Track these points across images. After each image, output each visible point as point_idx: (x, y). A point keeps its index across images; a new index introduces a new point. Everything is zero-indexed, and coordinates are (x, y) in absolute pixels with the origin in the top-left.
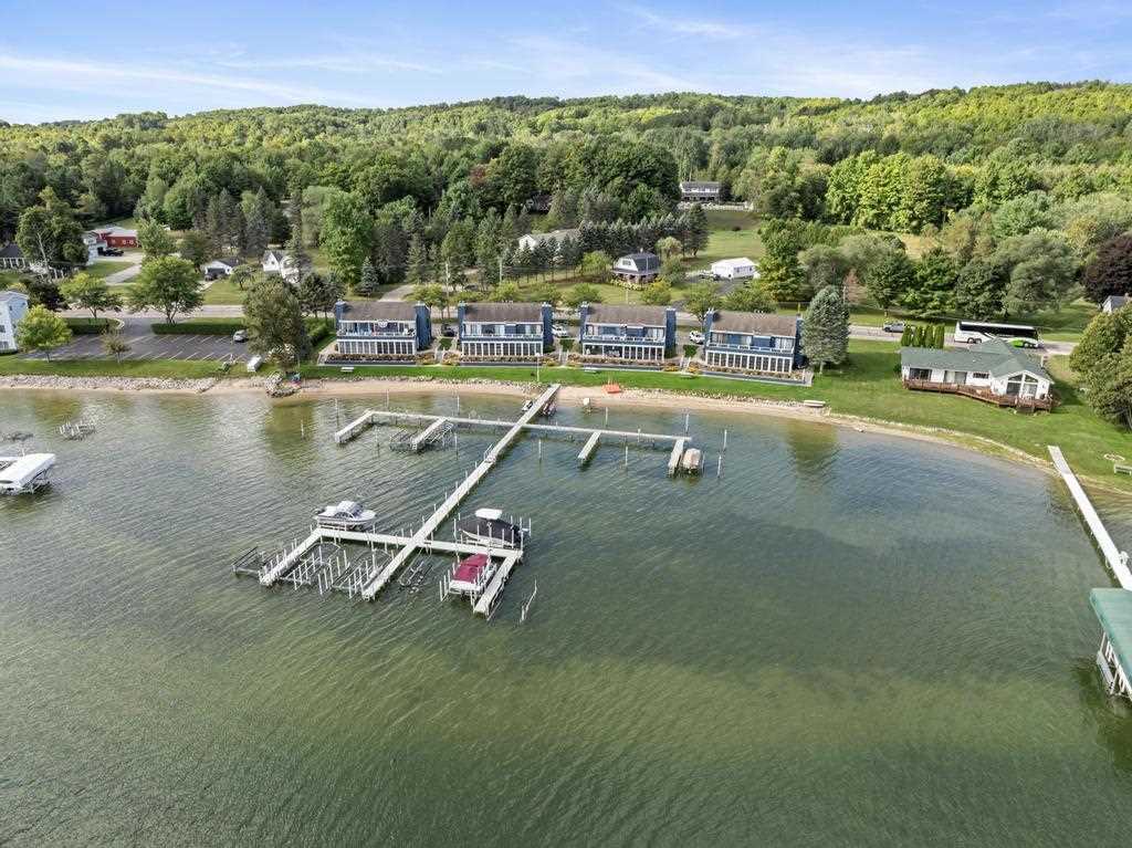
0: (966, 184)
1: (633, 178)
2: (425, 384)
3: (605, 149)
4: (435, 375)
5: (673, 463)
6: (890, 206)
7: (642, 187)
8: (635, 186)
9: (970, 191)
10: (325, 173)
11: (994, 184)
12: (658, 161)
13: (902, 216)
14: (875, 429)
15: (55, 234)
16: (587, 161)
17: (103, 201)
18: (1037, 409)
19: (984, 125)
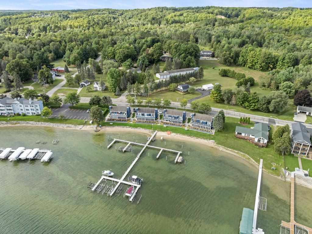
0: (276, 58)
1: (187, 54)
2: (128, 128)
3: (180, 45)
4: (131, 126)
5: (176, 161)
6: (255, 63)
7: (189, 57)
8: (187, 56)
9: (277, 60)
10: (109, 50)
11: (284, 59)
12: (194, 49)
13: (258, 66)
14: (224, 150)
15: (46, 76)
16: (176, 48)
17: (55, 55)
18: (263, 147)
19: (292, 29)
